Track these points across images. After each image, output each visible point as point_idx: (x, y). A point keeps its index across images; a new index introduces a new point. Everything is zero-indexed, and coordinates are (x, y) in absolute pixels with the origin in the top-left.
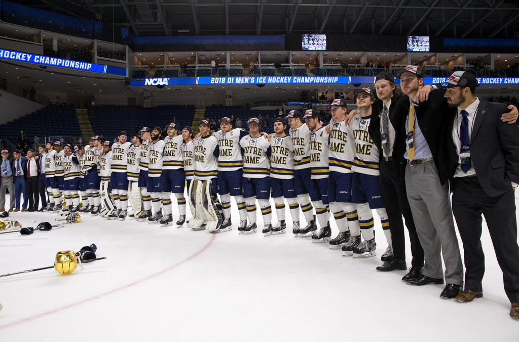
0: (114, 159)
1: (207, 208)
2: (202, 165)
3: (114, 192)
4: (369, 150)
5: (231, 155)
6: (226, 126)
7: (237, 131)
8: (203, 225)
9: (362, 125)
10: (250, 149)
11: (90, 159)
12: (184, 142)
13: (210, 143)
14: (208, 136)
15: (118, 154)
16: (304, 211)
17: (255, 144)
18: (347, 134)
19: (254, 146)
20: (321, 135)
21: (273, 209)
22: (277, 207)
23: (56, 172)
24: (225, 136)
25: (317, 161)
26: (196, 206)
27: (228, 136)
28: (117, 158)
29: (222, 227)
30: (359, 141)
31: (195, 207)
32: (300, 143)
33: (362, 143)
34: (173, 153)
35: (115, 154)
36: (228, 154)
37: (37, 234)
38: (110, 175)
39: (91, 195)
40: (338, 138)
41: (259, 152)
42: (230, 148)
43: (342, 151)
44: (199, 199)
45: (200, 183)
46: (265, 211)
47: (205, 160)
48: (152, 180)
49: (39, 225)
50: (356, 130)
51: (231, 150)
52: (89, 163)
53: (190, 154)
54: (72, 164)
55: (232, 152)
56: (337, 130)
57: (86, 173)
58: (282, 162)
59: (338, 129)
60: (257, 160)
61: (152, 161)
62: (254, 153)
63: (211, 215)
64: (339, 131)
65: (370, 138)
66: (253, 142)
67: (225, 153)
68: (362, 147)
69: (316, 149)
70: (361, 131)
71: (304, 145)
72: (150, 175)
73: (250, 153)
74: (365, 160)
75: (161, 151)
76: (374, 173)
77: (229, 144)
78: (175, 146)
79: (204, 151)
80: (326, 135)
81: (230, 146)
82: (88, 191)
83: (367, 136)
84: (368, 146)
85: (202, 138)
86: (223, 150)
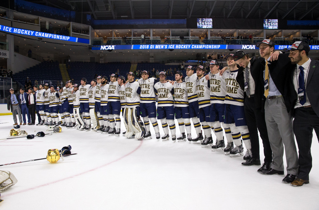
0: (81, 95)
1: (134, 125)
2: (130, 99)
4: (236, 90)
6: (145, 76)
9: (231, 76)
11: (65, 94)
17: (164, 86)
18: (220, 81)
19: (164, 88)
20: (203, 81)
22: (179, 125)
23: (45, 102)
24: (145, 82)
25: (202, 96)
26: (128, 124)
27: (147, 82)
28: (83, 94)
29: (146, 137)
30: (229, 85)
33: (231, 86)
34: (113, 92)
35: (82, 92)
36: (147, 93)
37: (37, 139)
38: (79, 104)
40: (215, 84)
41: (167, 91)
42: (148, 89)
43: (219, 91)
44: (129, 120)
45: (129, 110)
46: (171, 127)
48: (103, 108)
49: (38, 133)
50: (228, 79)
51: (149, 90)
54: (56, 97)
55: (149, 92)
56: (214, 79)
57: (62, 102)
58: (181, 97)
60: (167, 96)
61: (103, 96)
62: (164, 92)
65: (237, 84)
67: (145, 92)
68: (231, 89)
69: (201, 90)
70: (231, 79)
71: (192, 87)
72: (102, 105)
73: (162, 92)
74: (233, 97)
77: (147, 87)
78: (115, 87)
79: (131, 91)
80: (206, 81)
81: (148, 88)
83: (235, 83)
84: (235, 88)
85: (130, 83)
86: (144, 90)
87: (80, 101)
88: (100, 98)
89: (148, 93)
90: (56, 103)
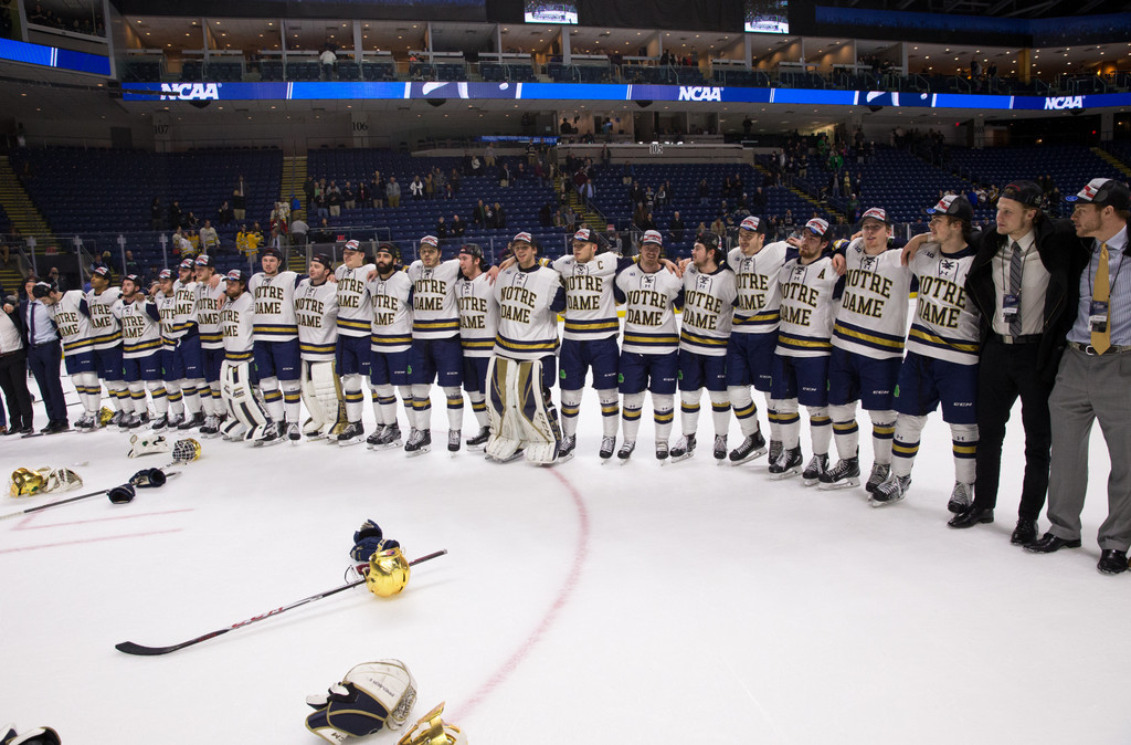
0: (260, 311)
1: (531, 418)
2: (523, 328)
3: (268, 384)
4: (955, 319)
5: (598, 307)
6: (581, 252)
7: (610, 259)
8: (519, 451)
9: (945, 270)
10: (642, 296)
11: (182, 310)
12: (461, 275)
13: (544, 282)
14: (536, 268)
15: (269, 300)
16: (739, 417)
17: (652, 284)
18: (891, 283)
19: (651, 289)
20: (822, 275)
21: (678, 413)
22: (685, 409)
23: (95, 340)
24: (585, 271)
25: (803, 324)
26: (506, 413)
27: (592, 268)
28: (269, 309)
29: (563, 454)
30: (934, 299)
31: (502, 415)
32: (759, 286)
33: (940, 304)
34: (438, 304)
35: (263, 300)
36: (592, 306)
38: (251, 348)
39: (192, 391)
40: (871, 289)
41: (662, 301)
42: (596, 293)
43: (877, 313)
44: (512, 397)
45: (512, 365)
46: (663, 418)
47: (530, 317)
48: (386, 359)
50: (931, 279)
51: (598, 297)
52: (182, 319)
53: (482, 305)
54: (145, 320)
55: (600, 302)
56: (868, 273)
57: (177, 343)
58: (708, 325)
59: (872, 270)
60: (657, 319)
61: (383, 320)
62: (652, 304)
63: (540, 431)
64: (875, 275)
65: (960, 297)
66: (649, 281)
67: (586, 304)
68: (939, 311)
69: (804, 301)
70: (941, 281)
72: (375, 348)
73: (644, 303)
74: (944, 335)
75: (404, 296)
76: (964, 359)
77: (594, 286)
78: (442, 288)
79: (530, 300)
80: (832, 277)
81: (597, 289)
82: (186, 384)
83: (954, 293)
84: (952, 310)
85: (522, 271)
86: (582, 298)
87: (255, 333)
88: (369, 323)
89: (596, 306)
90: (152, 344)
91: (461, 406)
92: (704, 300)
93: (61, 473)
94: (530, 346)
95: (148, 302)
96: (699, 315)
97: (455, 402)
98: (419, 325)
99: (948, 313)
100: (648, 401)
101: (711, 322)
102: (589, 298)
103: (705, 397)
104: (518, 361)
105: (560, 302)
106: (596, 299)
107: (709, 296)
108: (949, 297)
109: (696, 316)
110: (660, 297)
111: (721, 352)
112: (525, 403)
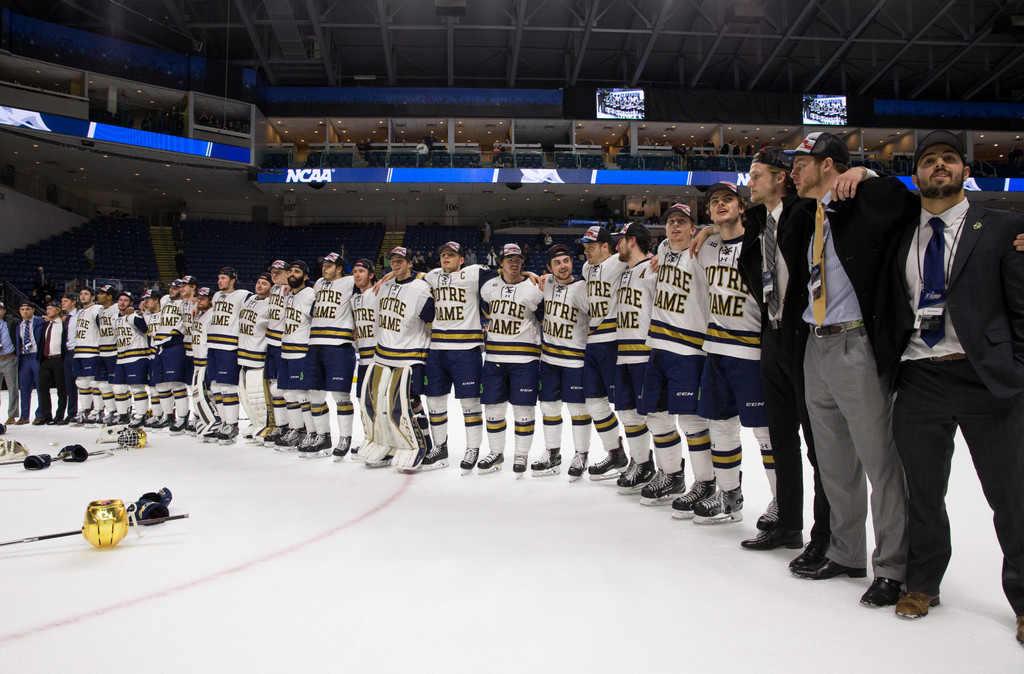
0: (213, 323)
1: (398, 424)
2: (395, 337)
3: (215, 388)
4: (740, 306)
5: (462, 318)
6: (450, 260)
7: (473, 271)
8: (388, 458)
9: (724, 256)
10: (501, 305)
11: (169, 322)
12: (357, 290)
13: (415, 292)
14: (410, 280)
15: (221, 314)
16: (599, 430)
17: (512, 295)
18: (690, 277)
19: (510, 299)
20: (642, 275)
21: (539, 426)
22: (546, 422)
23: (100, 348)
24: (448, 280)
25: (633, 327)
26: (376, 419)
27: (456, 279)
28: (220, 321)
30: (719, 288)
31: (373, 420)
32: (603, 293)
33: (725, 292)
34: (332, 312)
36: (456, 317)
37: (58, 469)
38: (206, 356)
40: (674, 284)
41: (520, 312)
42: (460, 304)
43: (680, 309)
44: (383, 404)
45: (386, 372)
46: (522, 429)
47: (401, 326)
48: (288, 365)
49: (63, 451)
50: (713, 267)
51: (462, 308)
52: (168, 330)
53: (370, 315)
54: (133, 331)
55: (464, 313)
56: (671, 267)
58: (564, 335)
59: (674, 264)
60: (515, 328)
61: (289, 329)
62: (510, 314)
63: (405, 437)
64: (676, 269)
65: (742, 283)
66: (509, 291)
67: (449, 315)
68: (725, 300)
69: (630, 303)
70: (722, 268)
71: (609, 296)
72: (285, 356)
73: (503, 312)
74: (733, 328)
75: (307, 309)
77: (458, 297)
78: (337, 298)
79: (401, 309)
81: (460, 300)
83: (736, 279)
84: (737, 298)
85: (397, 281)
86: (446, 308)
87: (208, 341)
88: (281, 333)
89: (460, 316)
90: (137, 353)
91: (351, 412)
92: (560, 309)
93: (9, 444)
94: (401, 354)
95: (137, 315)
96: (555, 324)
97: (344, 409)
98: (316, 332)
99: (733, 301)
100: (510, 412)
101: (568, 332)
102: (453, 308)
103: (566, 410)
104: (392, 368)
105: (428, 313)
106: (460, 310)
107: (564, 305)
108: (733, 284)
109: (553, 326)
110: (518, 308)
111: (577, 364)
112: (393, 407)
